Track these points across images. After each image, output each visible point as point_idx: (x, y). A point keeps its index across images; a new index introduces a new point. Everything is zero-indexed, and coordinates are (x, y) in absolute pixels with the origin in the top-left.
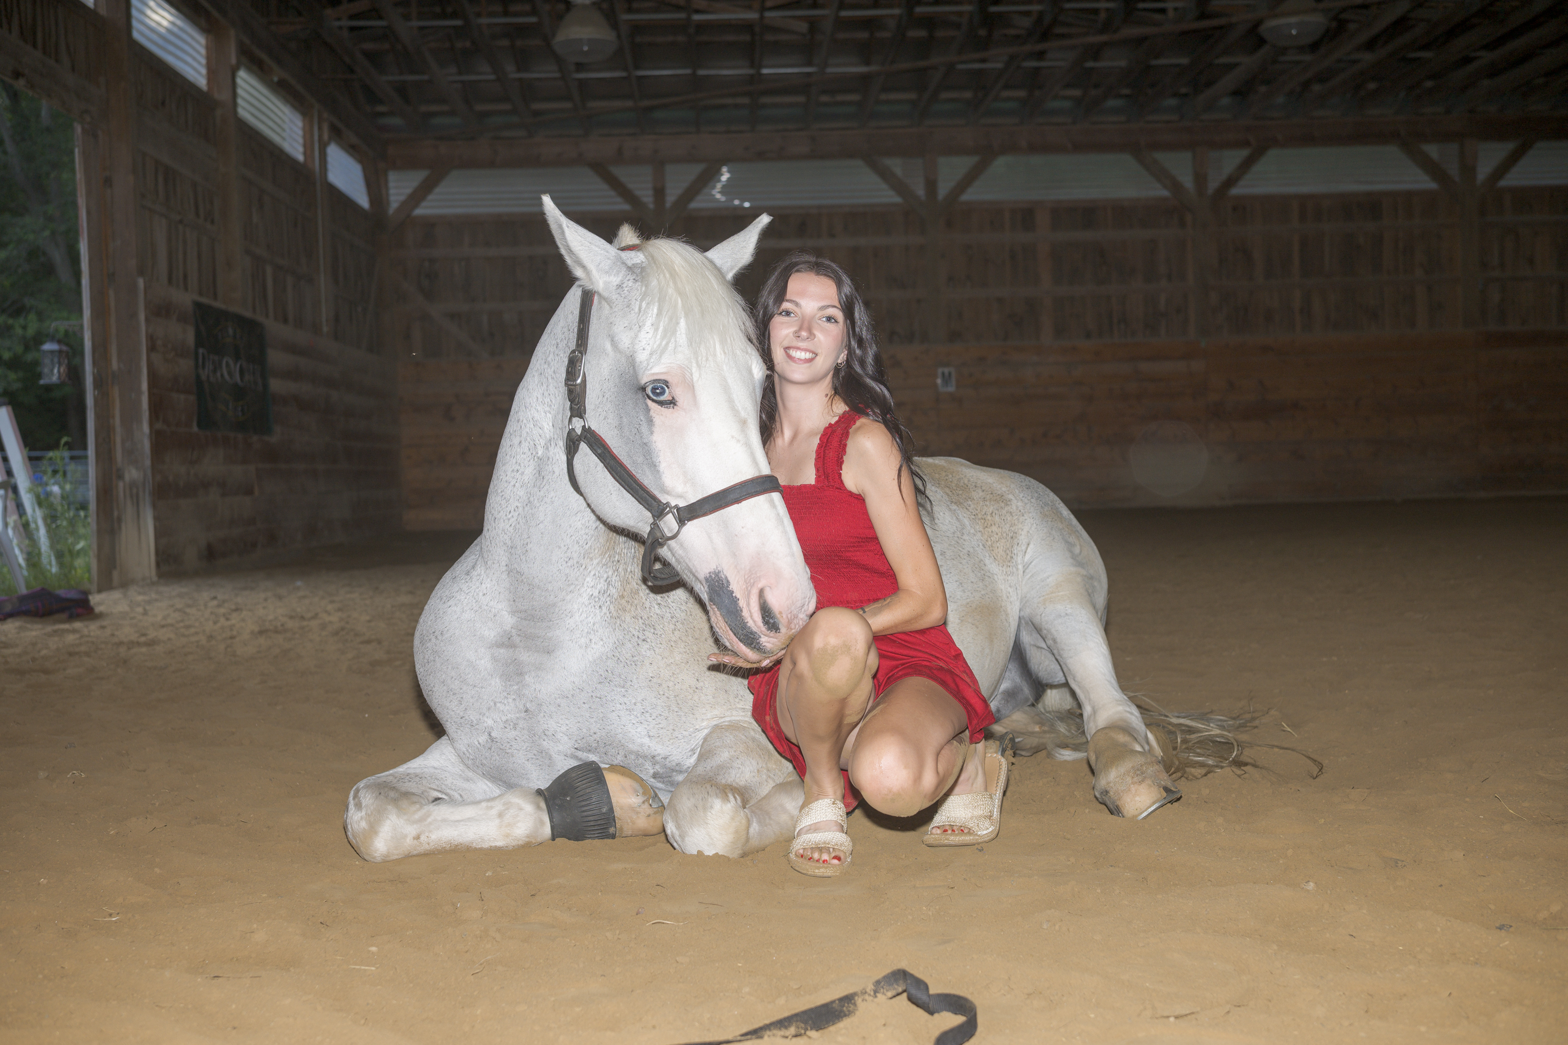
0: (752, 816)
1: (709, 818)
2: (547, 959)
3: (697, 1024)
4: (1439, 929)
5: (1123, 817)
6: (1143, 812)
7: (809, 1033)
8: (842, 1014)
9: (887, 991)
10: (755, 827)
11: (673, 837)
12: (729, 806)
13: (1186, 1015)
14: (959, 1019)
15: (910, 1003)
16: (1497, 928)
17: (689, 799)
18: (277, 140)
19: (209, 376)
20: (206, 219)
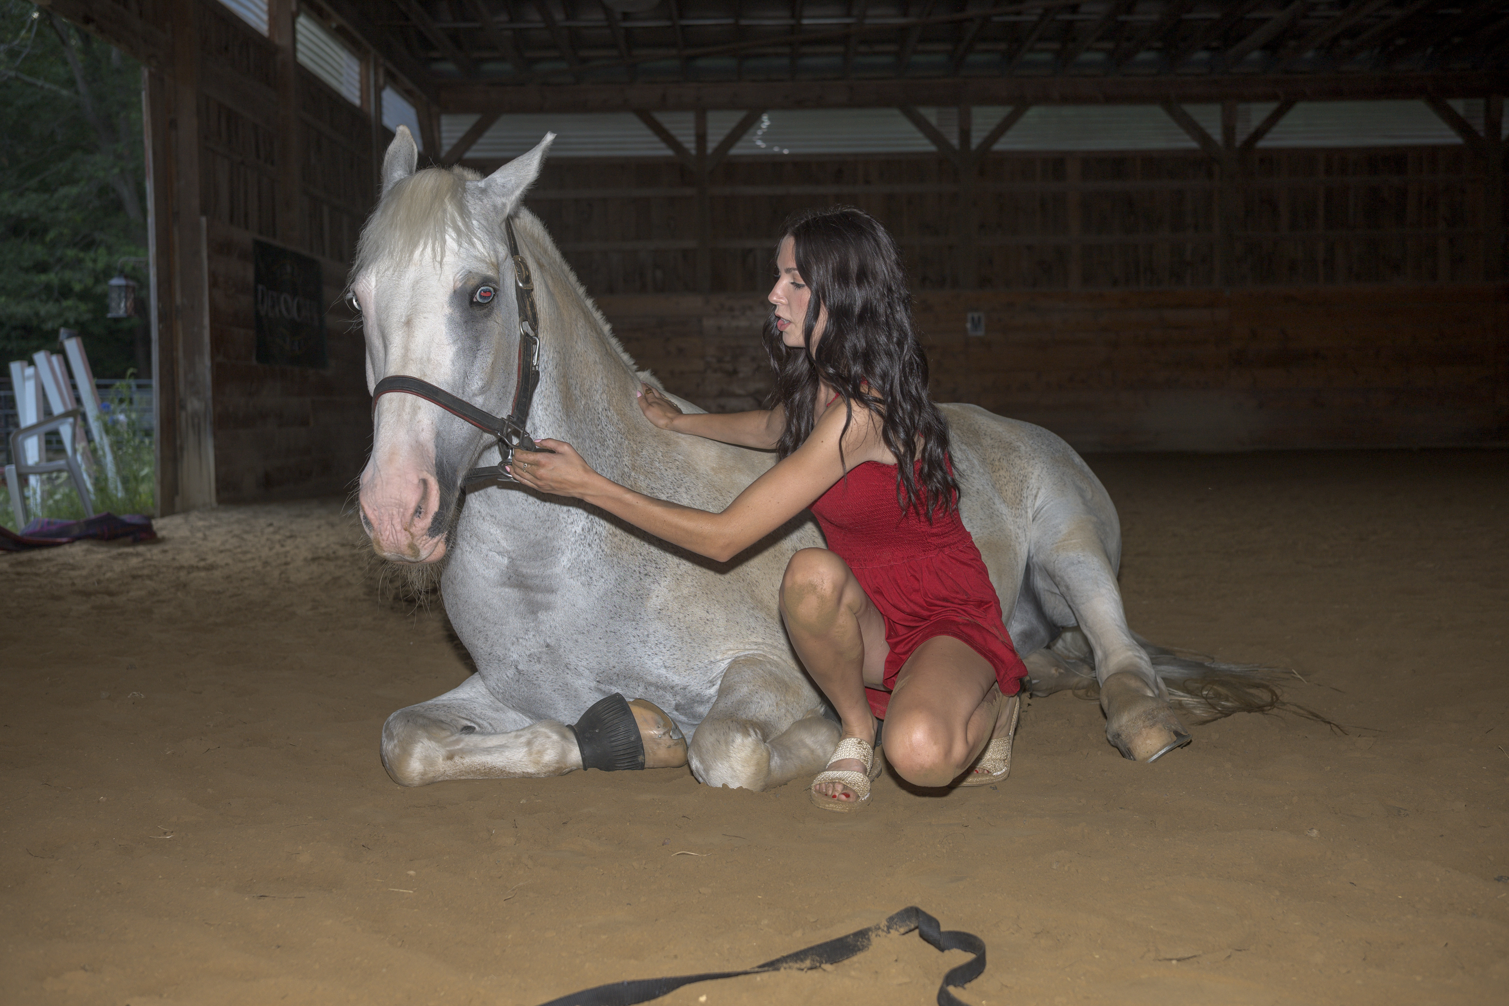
0: (772, 750)
1: (732, 752)
2: (576, 887)
3: (717, 954)
4: (1438, 880)
5: (1135, 760)
6: (1154, 755)
7: (823, 966)
8: (856, 948)
9: (900, 927)
10: (776, 761)
11: (698, 772)
12: (750, 739)
13: (1188, 958)
14: (969, 957)
15: (921, 940)
16: (1495, 879)
17: (711, 734)
18: (334, 86)
19: (268, 311)
20: (266, 161)
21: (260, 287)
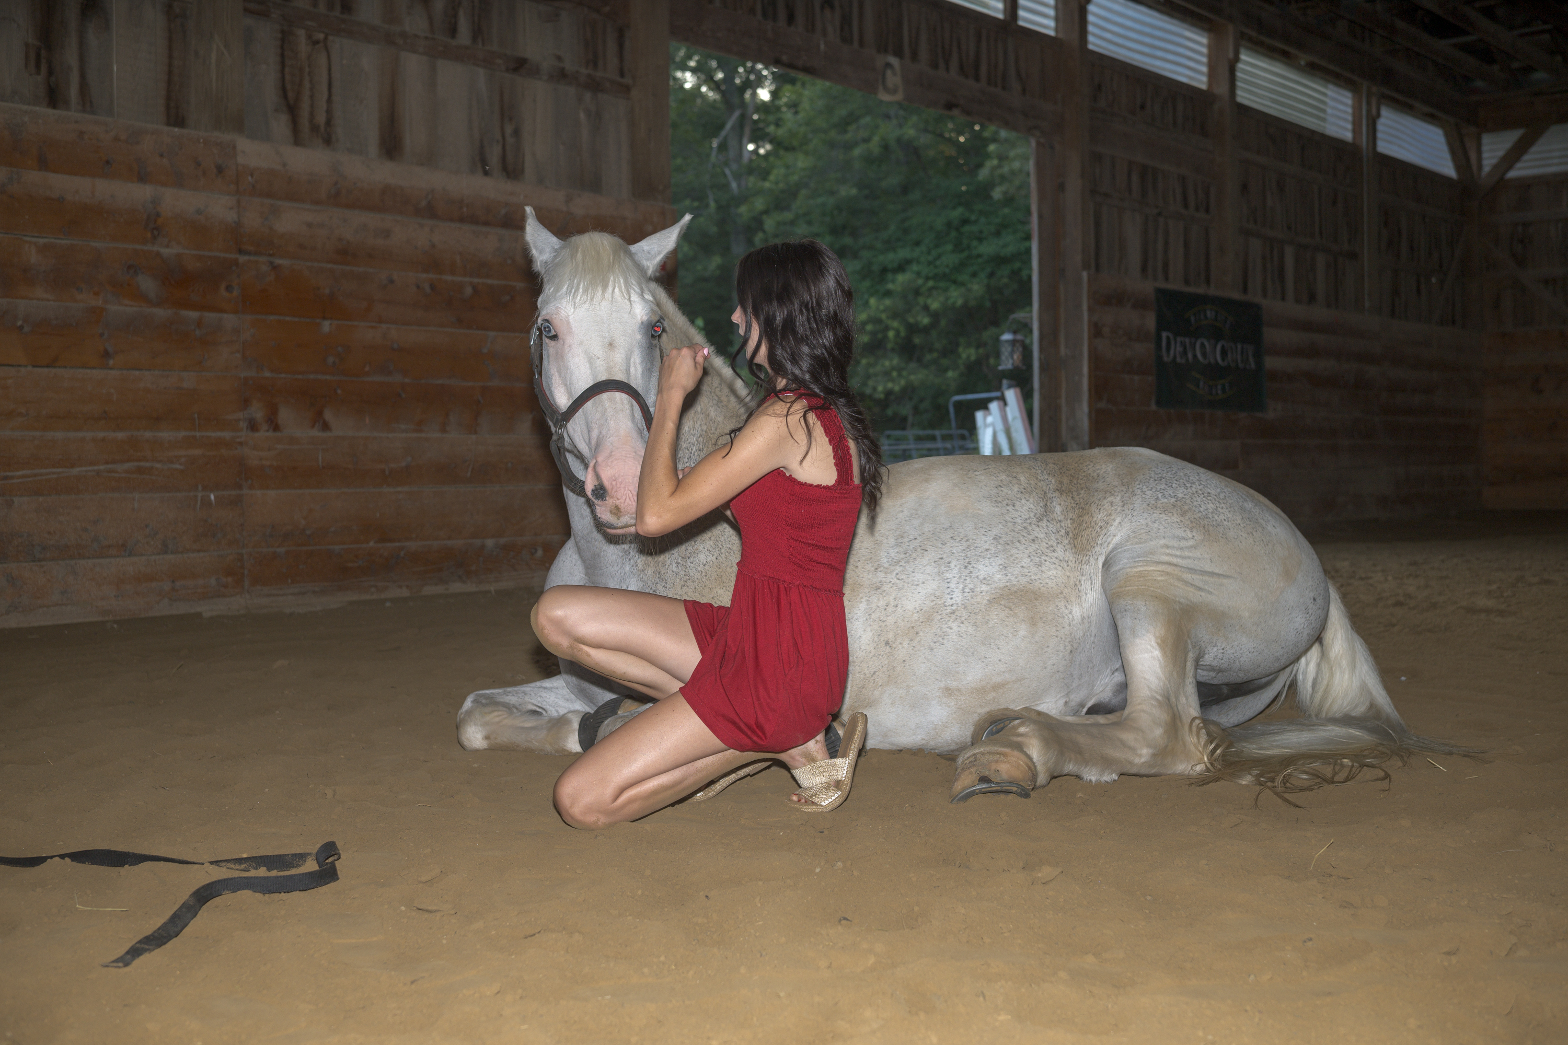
6: (955, 797)
18: (1310, 123)
19: (1175, 357)
20: (1197, 209)
21: (1164, 335)
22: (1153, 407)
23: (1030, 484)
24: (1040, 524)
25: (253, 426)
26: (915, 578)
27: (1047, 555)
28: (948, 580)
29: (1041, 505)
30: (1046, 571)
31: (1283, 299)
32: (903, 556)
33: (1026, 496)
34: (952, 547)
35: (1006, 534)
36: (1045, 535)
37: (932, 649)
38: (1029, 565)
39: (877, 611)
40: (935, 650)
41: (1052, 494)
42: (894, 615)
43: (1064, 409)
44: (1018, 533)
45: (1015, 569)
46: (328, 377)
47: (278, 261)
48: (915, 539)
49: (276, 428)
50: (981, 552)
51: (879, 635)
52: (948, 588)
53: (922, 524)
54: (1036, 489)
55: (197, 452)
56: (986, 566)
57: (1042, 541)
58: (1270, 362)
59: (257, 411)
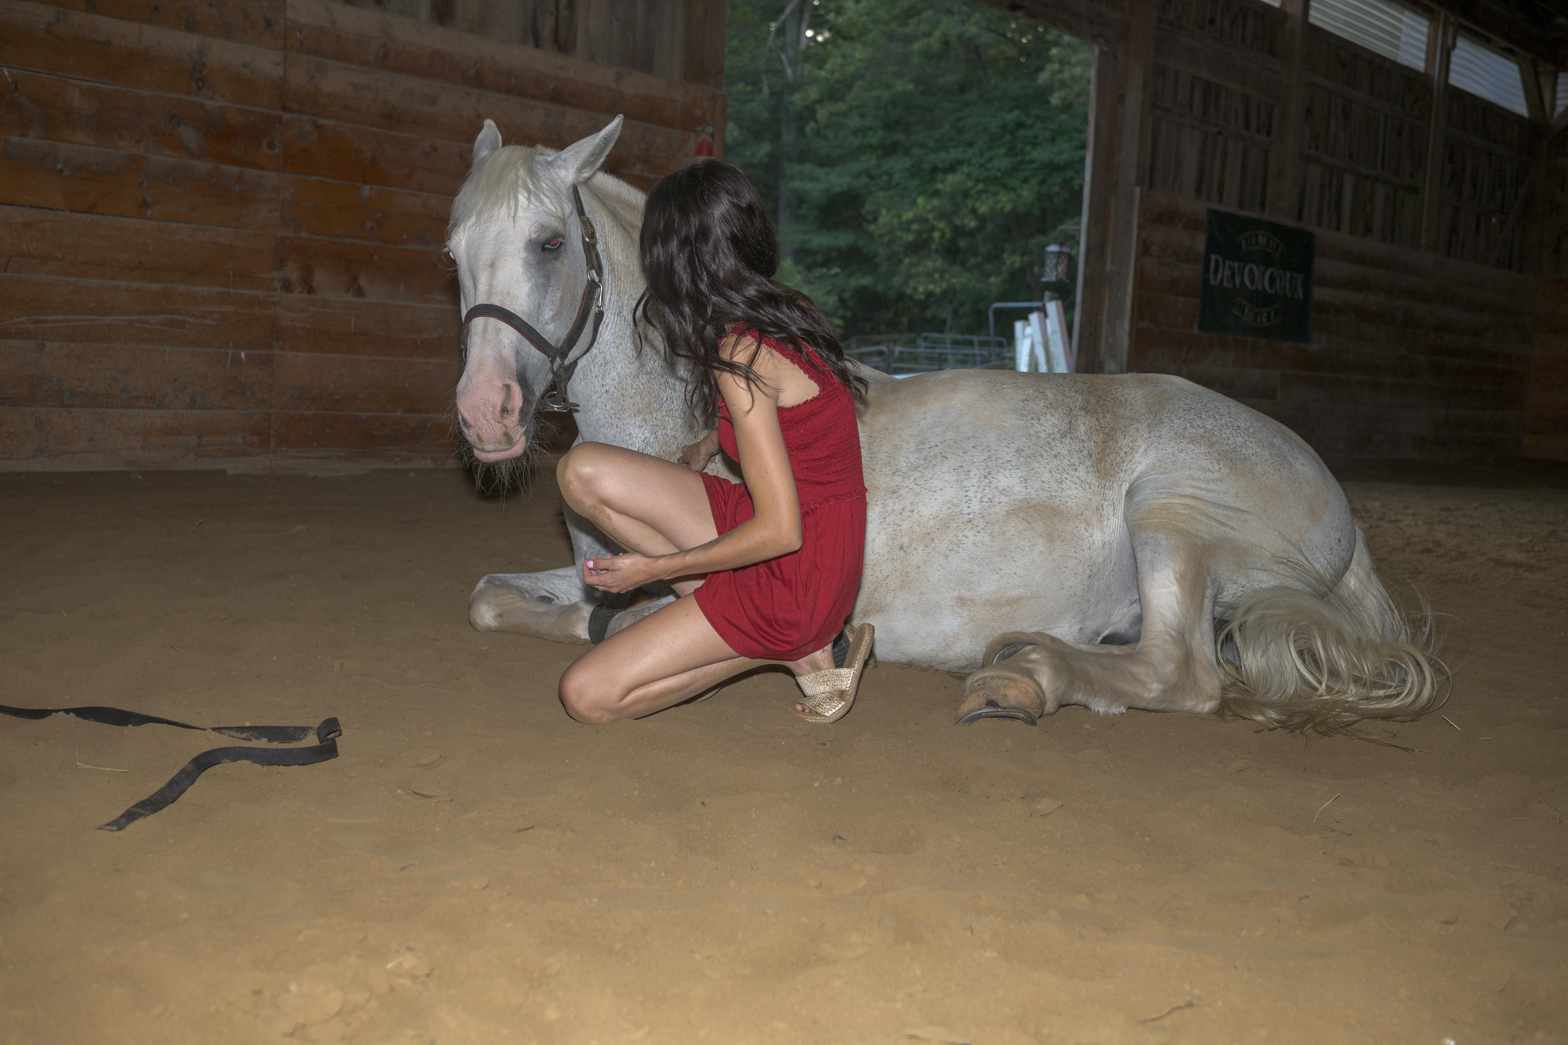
18: (1382, 49)
19: (1222, 281)
20: (1259, 131)
21: (1213, 257)
22: (1196, 330)
23: (1057, 400)
24: (1063, 440)
25: (287, 287)
26: (933, 485)
27: (1068, 473)
28: (967, 489)
29: (1066, 421)
30: (1066, 490)
31: (1338, 229)
32: (922, 462)
33: (1051, 412)
34: (973, 456)
35: (1029, 447)
36: (1068, 452)
37: (947, 557)
38: (1049, 481)
39: (892, 514)
40: (950, 558)
41: (1077, 411)
42: (909, 519)
43: (1105, 326)
44: (1040, 447)
45: (1035, 482)
46: (365, 242)
47: (322, 121)
48: (936, 446)
49: (311, 290)
50: (1002, 463)
51: (893, 539)
52: (966, 496)
53: (944, 432)
54: (1062, 405)
55: (230, 309)
56: (1007, 478)
57: (1064, 458)
58: (1320, 293)
59: (292, 272)
